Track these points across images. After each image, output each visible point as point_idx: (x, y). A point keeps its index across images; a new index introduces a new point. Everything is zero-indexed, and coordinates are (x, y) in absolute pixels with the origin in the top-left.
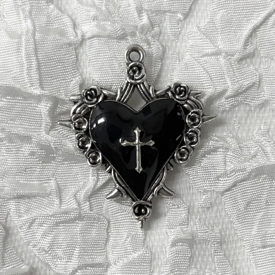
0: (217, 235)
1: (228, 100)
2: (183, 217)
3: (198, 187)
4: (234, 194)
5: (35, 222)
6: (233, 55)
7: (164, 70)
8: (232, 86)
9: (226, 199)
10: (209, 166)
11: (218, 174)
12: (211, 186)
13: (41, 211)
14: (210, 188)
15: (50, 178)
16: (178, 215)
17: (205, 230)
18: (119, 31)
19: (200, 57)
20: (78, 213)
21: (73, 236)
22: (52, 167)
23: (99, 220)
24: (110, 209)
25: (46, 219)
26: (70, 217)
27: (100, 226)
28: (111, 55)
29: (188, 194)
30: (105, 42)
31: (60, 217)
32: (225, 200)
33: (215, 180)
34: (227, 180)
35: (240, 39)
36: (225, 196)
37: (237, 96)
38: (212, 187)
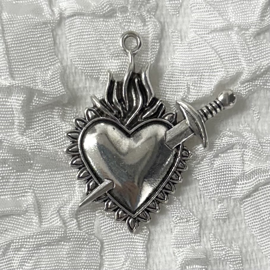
0: (237, 253)
1: (244, 85)
2: (194, 233)
3: (210, 195)
4: (256, 201)
5: (10, 246)
6: (247, 30)
7: (163, 53)
8: (248, 67)
9: (247, 208)
10: (223, 167)
11: (235, 176)
12: (227, 192)
13: (17, 232)
14: (226, 195)
15: (26, 190)
16: (188, 231)
17: (221, 247)
18: (105, 7)
19: (206, 34)
20: (64, 231)
21: (58, 260)
22: (29, 177)
23: (89, 241)
24: (103, 228)
25: (24, 242)
26: (53, 237)
27: (92, 248)
28: (96, 37)
29: (199, 204)
30: (89, 22)
31: (40, 238)
32: (245, 209)
33: (231, 185)
34: (246, 183)
35: (255, 8)
36: (245, 204)
37: (255, 80)
38: (228, 194)
